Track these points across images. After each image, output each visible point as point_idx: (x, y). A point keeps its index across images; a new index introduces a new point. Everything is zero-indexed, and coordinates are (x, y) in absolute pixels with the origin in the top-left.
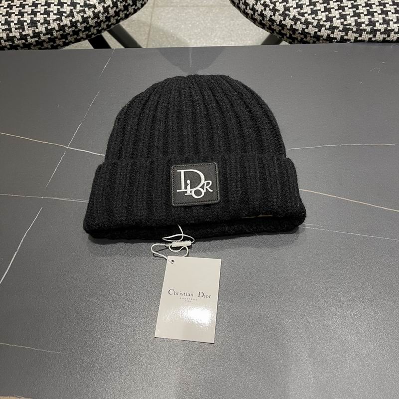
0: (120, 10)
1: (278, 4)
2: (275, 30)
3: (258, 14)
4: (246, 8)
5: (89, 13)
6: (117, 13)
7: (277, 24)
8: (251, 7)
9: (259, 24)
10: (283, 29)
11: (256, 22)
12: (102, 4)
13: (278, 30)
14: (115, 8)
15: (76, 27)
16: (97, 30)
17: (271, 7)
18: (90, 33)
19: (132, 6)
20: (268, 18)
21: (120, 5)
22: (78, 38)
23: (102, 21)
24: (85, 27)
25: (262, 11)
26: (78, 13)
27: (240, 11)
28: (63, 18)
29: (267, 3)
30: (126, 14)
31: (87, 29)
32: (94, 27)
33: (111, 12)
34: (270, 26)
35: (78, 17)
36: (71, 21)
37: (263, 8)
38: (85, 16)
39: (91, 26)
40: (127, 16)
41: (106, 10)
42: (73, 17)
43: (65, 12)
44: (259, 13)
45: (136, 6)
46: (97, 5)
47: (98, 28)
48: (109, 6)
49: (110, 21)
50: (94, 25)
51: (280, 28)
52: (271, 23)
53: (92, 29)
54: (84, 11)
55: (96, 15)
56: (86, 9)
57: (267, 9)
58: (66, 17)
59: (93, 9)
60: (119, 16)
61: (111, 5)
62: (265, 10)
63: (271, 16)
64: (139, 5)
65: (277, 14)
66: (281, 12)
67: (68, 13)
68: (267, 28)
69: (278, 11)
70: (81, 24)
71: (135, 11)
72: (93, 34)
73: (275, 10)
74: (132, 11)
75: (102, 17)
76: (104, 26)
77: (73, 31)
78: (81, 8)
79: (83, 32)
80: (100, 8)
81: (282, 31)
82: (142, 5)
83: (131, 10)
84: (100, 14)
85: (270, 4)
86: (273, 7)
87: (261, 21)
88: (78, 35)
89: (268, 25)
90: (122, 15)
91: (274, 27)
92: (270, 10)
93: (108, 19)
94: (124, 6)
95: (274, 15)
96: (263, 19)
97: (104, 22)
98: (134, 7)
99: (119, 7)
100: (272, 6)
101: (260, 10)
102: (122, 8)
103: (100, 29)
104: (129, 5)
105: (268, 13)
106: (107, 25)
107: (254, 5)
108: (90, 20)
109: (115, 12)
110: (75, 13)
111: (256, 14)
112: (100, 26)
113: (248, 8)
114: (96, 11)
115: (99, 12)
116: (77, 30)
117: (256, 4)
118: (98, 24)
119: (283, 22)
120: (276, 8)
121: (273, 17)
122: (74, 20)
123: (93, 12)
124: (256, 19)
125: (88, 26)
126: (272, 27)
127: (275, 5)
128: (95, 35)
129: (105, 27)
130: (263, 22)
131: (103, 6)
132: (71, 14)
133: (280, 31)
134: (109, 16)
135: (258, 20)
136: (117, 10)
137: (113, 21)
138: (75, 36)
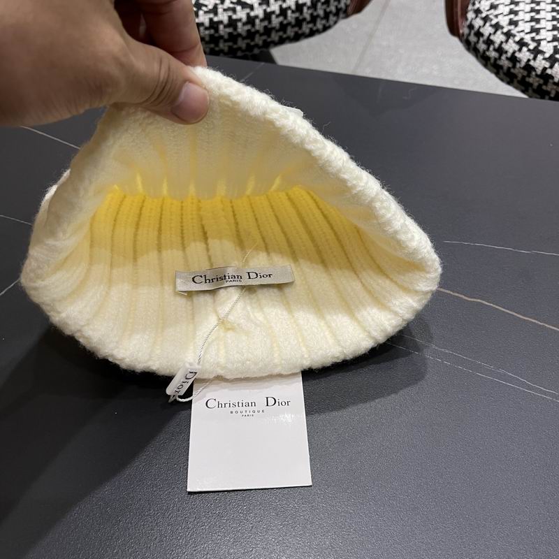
0: (289, 24)
1: (543, 43)
2: (531, 85)
3: (507, 58)
4: (488, 49)
5: (241, 14)
6: (283, 27)
7: (537, 75)
8: (497, 45)
9: (505, 74)
10: (546, 83)
11: (501, 72)
12: (264, 7)
13: (536, 84)
14: (281, 19)
15: (217, 30)
16: (248, 45)
17: (531, 47)
18: (235, 46)
19: (308, 23)
20: (523, 64)
21: (291, 17)
22: (217, 49)
23: (257, 32)
24: (230, 34)
25: (514, 52)
26: (225, 10)
27: (477, 56)
28: (201, 13)
29: (525, 41)
30: (296, 33)
31: (233, 38)
32: (244, 38)
33: (276, 21)
34: (524, 77)
35: (223, 17)
36: (211, 20)
37: (516, 47)
38: (234, 17)
39: (239, 35)
40: (297, 38)
41: (268, 16)
42: (216, 14)
43: (206, 6)
44: (509, 55)
45: (315, 25)
46: (256, 5)
47: (248, 41)
48: (273, 12)
49: (269, 36)
50: (244, 34)
51: (542, 81)
52: (525, 73)
53: (240, 40)
54: (234, 10)
55: (251, 20)
56: (239, 8)
57: (525, 49)
58: (206, 12)
59: (248, 10)
60: (285, 32)
61: (278, 12)
62: (520, 50)
63: (529, 60)
64: (319, 25)
65: (540, 57)
66: (547, 55)
67: (210, 7)
68: (519, 82)
69: (542, 52)
70: (225, 27)
71: (312, 33)
72: (240, 49)
73: (536, 52)
74: (307, 31)
75: (259, 25)
76: (259, 40)
77: (211, 36)
78: (232, 6)
79: (226, 41)
80: (259, 12)
81: (544, 87)
82: (325, 28)
83: (306, 28)
84: (257, 21)
85: (530, 42)
86: (536, 48)
87: (509, 68)
88: (217, 45)
89: (520, 76)
90: (290, 32)
91: (531, 80)
92: (529, 50)
93: (268, 31)
94: (297, 19)
95: (535, 59)
96: (514, 66)
97: (261, 35)
98: (311, 25)
99: (289, 18)
100: (533, 45)
101: (511, 51)
102: (293, 21)
103: (252, 43)
104: (304, 19)
105: (524, 55)
106: (265, 41)
107: (502, 42)
108: (240, 24)
109: (281, 23)
110: (220, 10)
111: (503, 57)
112: (253, 39)
113: (491, 48)
114: (252, 14)
115: (257, 17)
116: (216, 35)
117: (507, 41)
118: (251, 35)
119: (549, 71)
120: (540, 48)
121: (532, 63)
122: (216, 19)
123: (248, 14)
124: (501, 67)
125: (235, 33)
126: (527, 79)
127: (539, 44)
128: (243, 51)
129: (260, 43)
130: (512, 70)
131: (265, 11)
132: (214, 10)
133: (540, 86)
134: (269, 26)
135: (505, 68)
136: (285, 22)
137: (275, 36)
138: (212, 46)
